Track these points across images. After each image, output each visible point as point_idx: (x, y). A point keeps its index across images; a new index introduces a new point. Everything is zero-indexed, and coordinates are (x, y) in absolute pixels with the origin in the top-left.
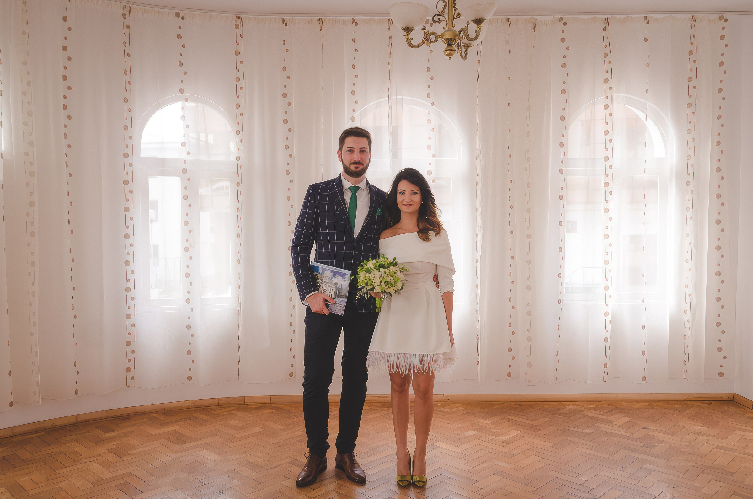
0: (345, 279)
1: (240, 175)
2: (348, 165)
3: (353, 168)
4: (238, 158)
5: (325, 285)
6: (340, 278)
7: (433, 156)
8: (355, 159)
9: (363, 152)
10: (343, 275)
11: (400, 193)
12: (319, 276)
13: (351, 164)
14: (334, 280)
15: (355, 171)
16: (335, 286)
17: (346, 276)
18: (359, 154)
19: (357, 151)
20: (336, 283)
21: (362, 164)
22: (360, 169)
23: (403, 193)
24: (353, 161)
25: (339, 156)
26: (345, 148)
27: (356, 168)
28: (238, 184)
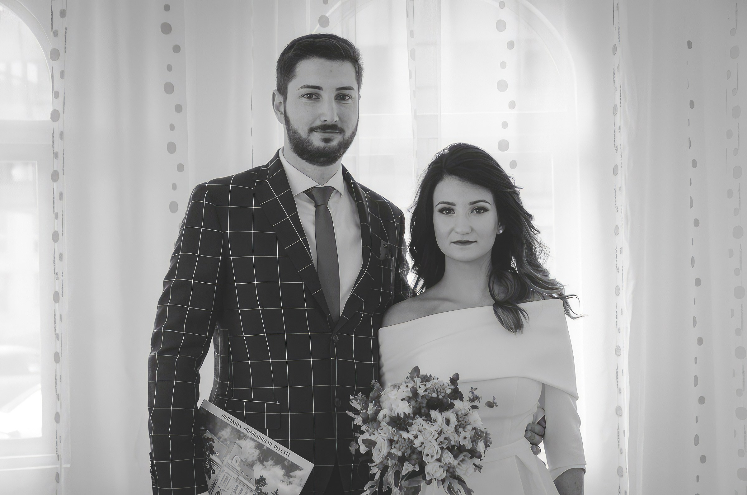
0: (291, 480)
1: (60, 156)
2: (303, 132)
3: (317, 140)
4: (55, 116)
5: (227, 475)
6: (279, 471)
7: (512, 105)
8: (323, 119)
9: (341, 99)
10: (290, 468)
11: (441, 211)
12: (216, 445)
13: (312, 130)
14: (259, 471)
15: (324, 148)
16: (257, 489)
17: (297, 473)
18: (334, 105)
19: (328, 96)
20: (261, 481)
21: (342, 131)
22: (334, 143)
23: (448, 210)
24: (318, 123)
25: (277, 108)
26: (294, 87)
27: (327, 140)
28: (55, 176)
